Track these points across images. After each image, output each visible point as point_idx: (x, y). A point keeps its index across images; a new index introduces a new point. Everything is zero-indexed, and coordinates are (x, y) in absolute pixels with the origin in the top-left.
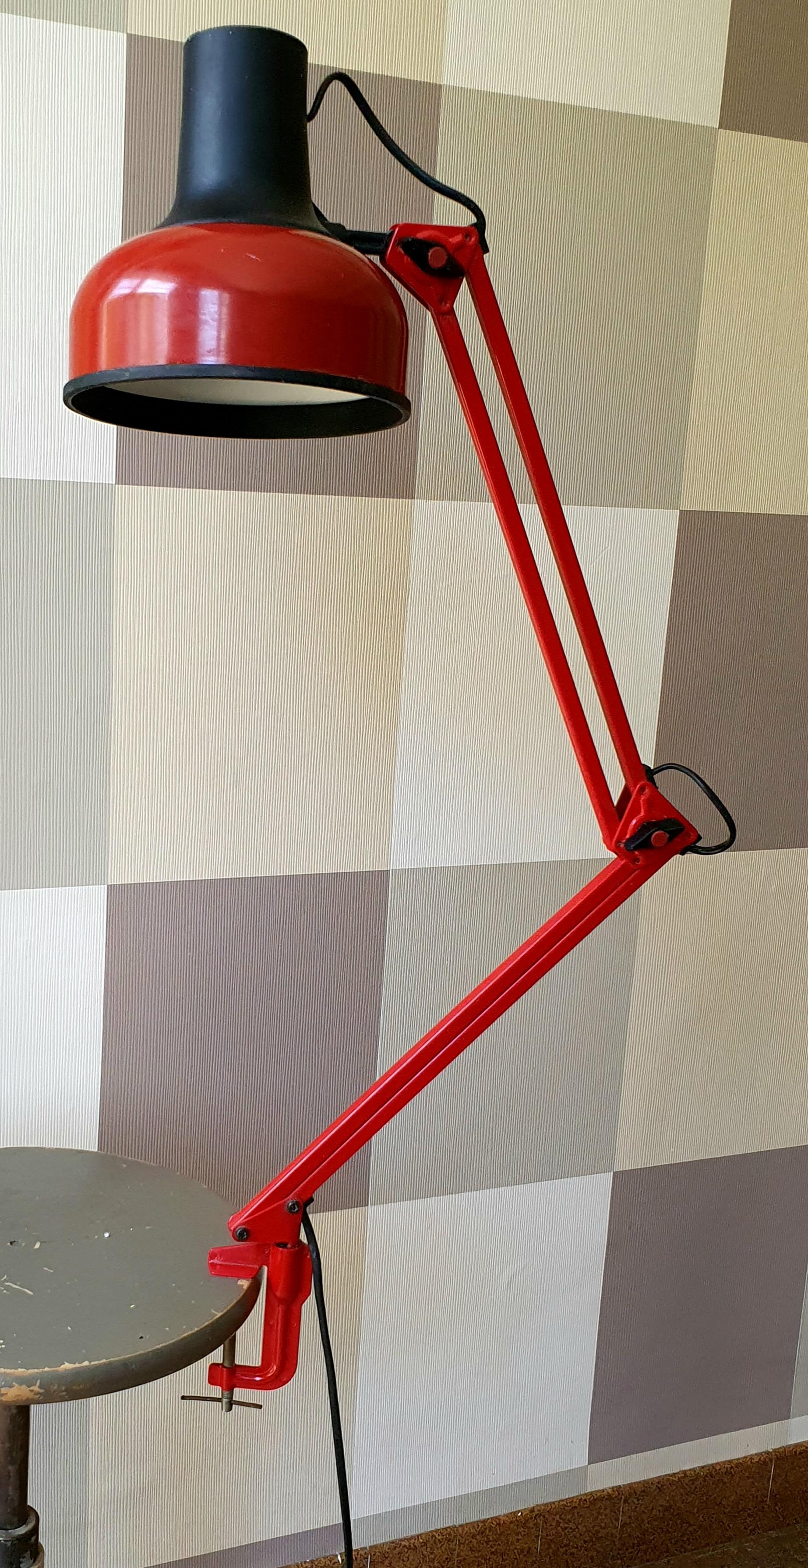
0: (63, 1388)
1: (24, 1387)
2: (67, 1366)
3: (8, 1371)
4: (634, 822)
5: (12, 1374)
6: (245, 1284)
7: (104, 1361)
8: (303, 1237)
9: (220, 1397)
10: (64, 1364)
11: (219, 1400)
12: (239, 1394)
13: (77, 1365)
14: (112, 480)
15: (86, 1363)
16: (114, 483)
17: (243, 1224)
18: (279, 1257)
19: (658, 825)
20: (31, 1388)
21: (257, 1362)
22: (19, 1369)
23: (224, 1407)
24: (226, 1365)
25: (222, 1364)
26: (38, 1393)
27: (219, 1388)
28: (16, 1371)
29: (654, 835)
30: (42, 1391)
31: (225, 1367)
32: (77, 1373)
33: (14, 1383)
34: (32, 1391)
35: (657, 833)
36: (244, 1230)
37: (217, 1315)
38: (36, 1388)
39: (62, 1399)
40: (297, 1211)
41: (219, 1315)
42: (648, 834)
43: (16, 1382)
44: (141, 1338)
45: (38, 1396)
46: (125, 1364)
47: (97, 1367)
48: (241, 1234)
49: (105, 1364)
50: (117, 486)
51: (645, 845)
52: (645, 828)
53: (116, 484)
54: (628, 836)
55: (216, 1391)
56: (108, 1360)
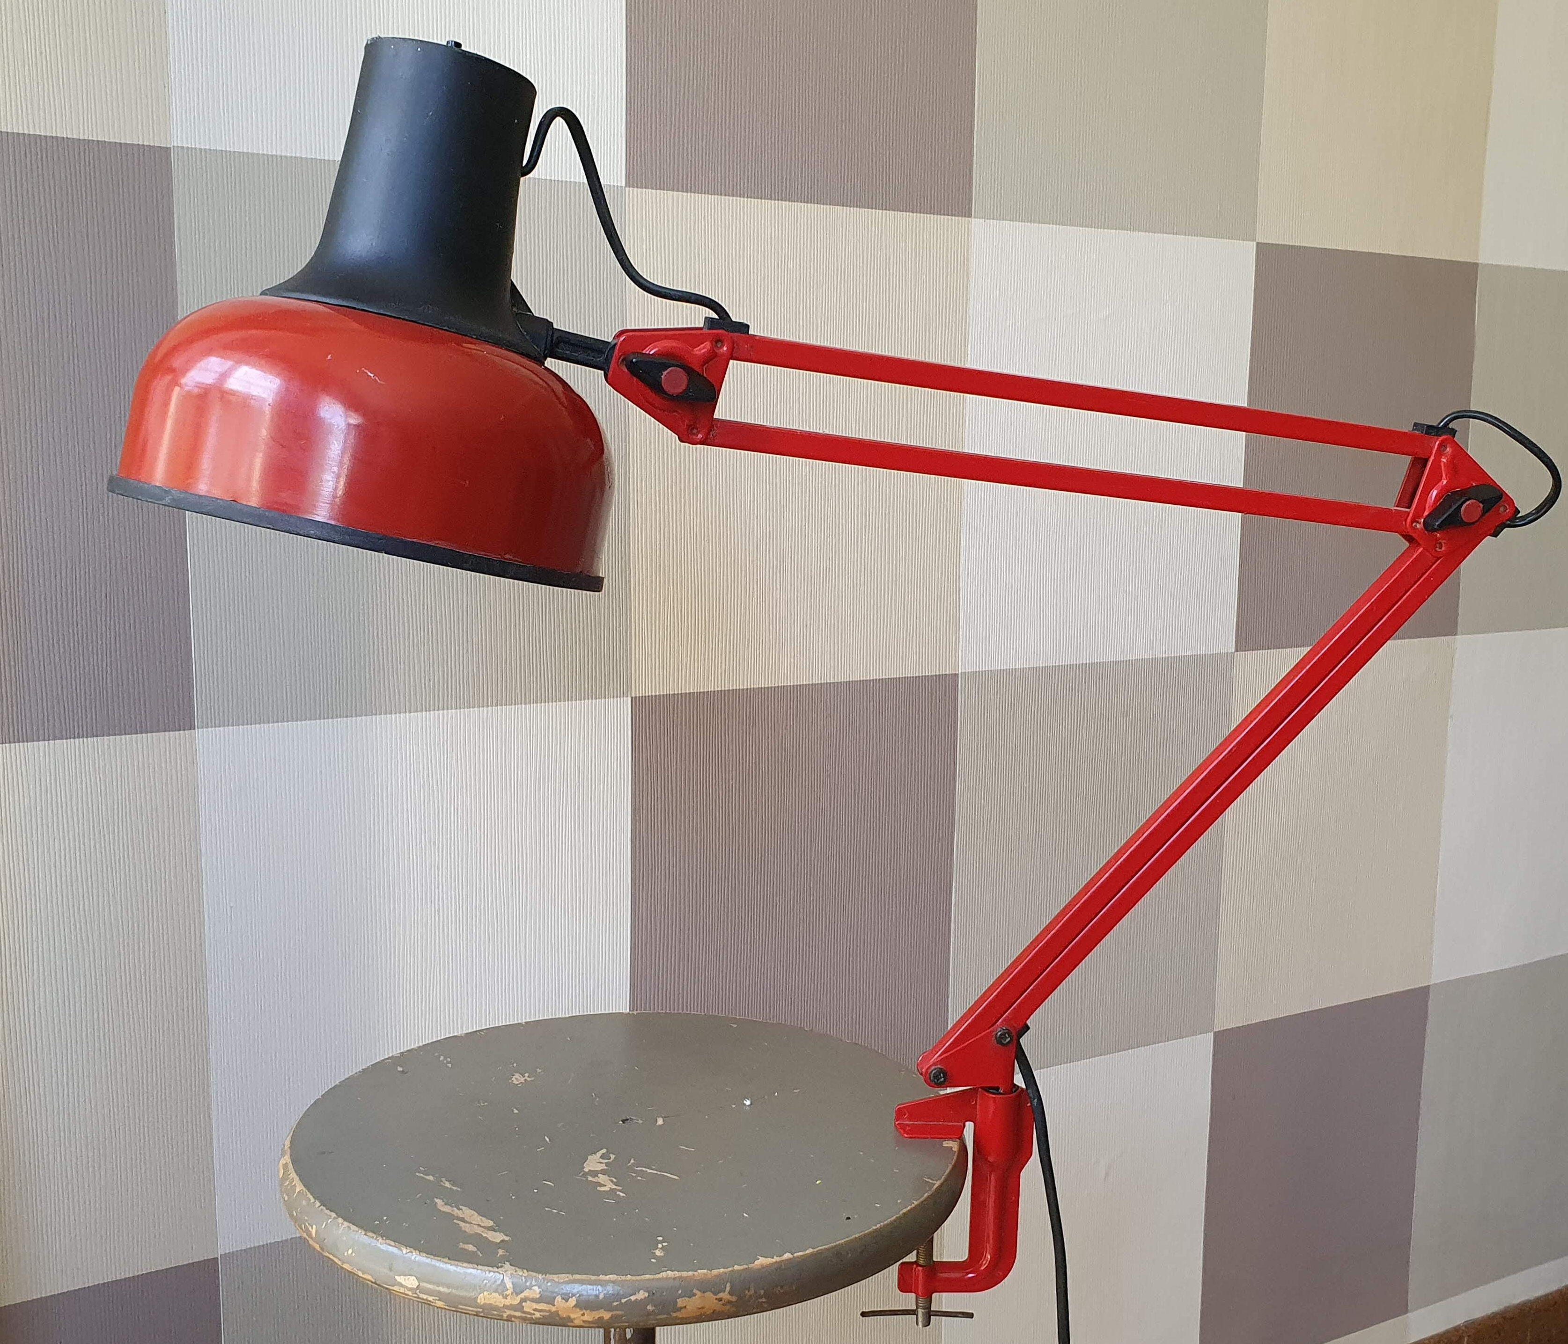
0: (762, 1292)
1: (709, 1294)
2: (762, 1261)
3: (685, 1274)
4: (1434, 493)
5: (691, 1278)
6: (954, 1145)
7: (811, 1250)
8: (1019, 1080)
9: (914, 1307)
10: (758, 1259)
11: (913, 1312)
12: (943, 1301)
13: (776, 1259)
14: (621, 181)
15: (787, 1256)
16: (624, 185)
17: (940, 1062)
18: (992, 1109)
19: (1465, 494)
20: (720, 1295)
21: (962, 1255)
22: (699, 1271)
23: (920, 1319)
24: (921, 1262)
25: (915, 1263)
26: (729, 1302)
27: (912, 1296)
28: (696, 1273)
29: (1463, 508)
30: (734, 1299)
31: (921, 1266)
32: (779, 1268)
33: (695, 1291)
34: (720, 1300)
35: (1468, 503)
36: (941, 1071)
37: (935, 1184)
38: (725, 1295)
39: (761, 1309)
40: (1009, 1042)
41: (938, 1183)
42: (1457, 505)
43: (698, 1290)
44: (848, 1218)
45: (728, 1307)
46: (838, 1252)
47: (804, 1259)
48: (936, 1077)
49: (812, 1254)
50: (627, 189)
51: (1453, 522)
52: (1449, 498)
53: (626, 186)
54: (1426, 513)
55: (909, 1300)
56: (815, 1250)
